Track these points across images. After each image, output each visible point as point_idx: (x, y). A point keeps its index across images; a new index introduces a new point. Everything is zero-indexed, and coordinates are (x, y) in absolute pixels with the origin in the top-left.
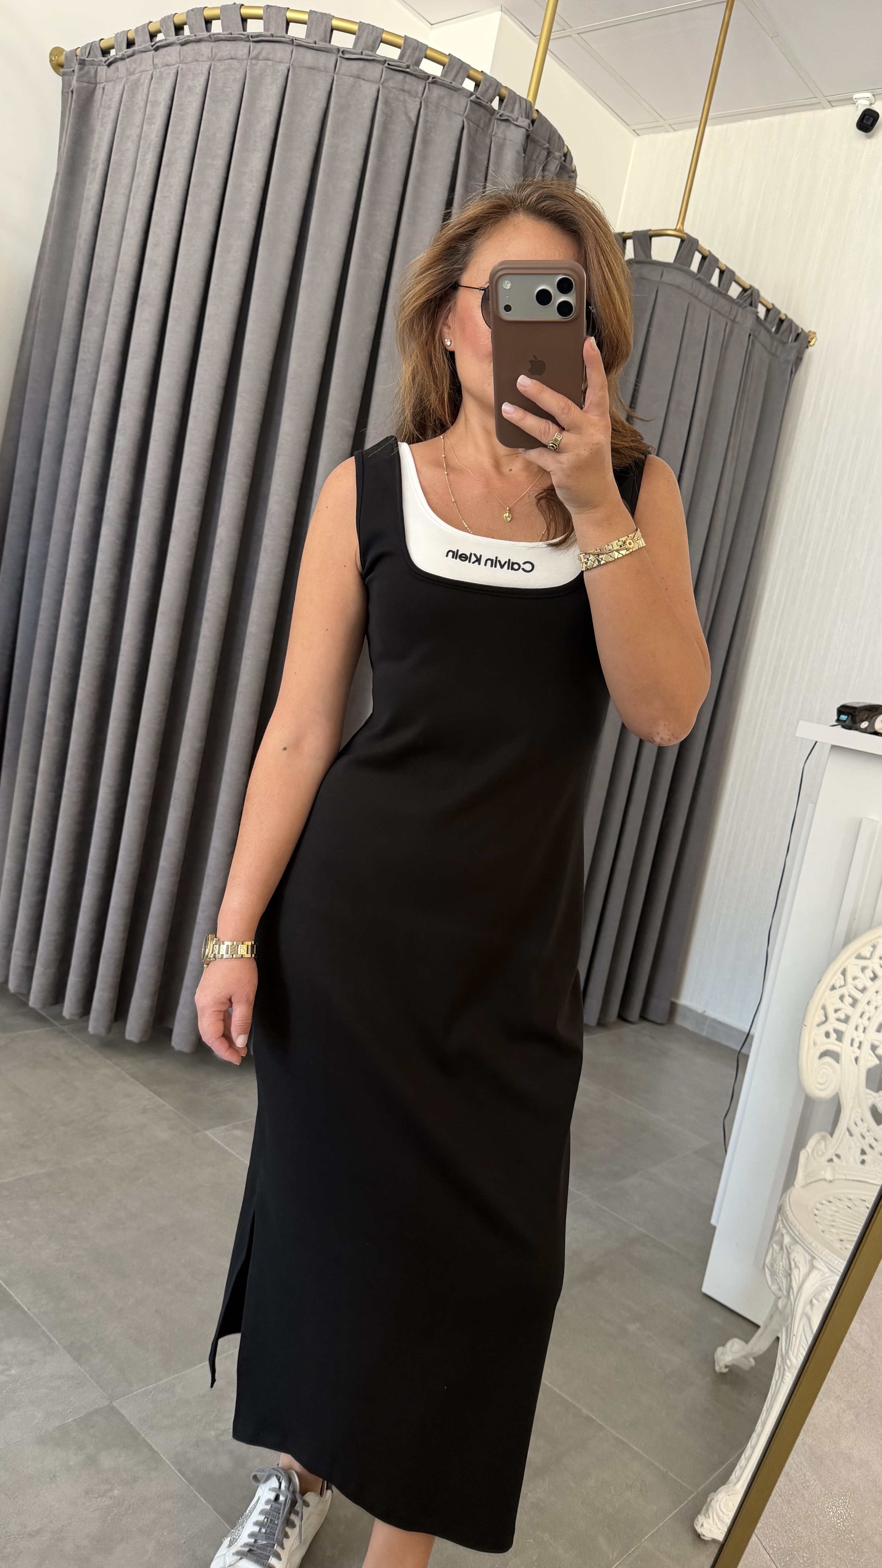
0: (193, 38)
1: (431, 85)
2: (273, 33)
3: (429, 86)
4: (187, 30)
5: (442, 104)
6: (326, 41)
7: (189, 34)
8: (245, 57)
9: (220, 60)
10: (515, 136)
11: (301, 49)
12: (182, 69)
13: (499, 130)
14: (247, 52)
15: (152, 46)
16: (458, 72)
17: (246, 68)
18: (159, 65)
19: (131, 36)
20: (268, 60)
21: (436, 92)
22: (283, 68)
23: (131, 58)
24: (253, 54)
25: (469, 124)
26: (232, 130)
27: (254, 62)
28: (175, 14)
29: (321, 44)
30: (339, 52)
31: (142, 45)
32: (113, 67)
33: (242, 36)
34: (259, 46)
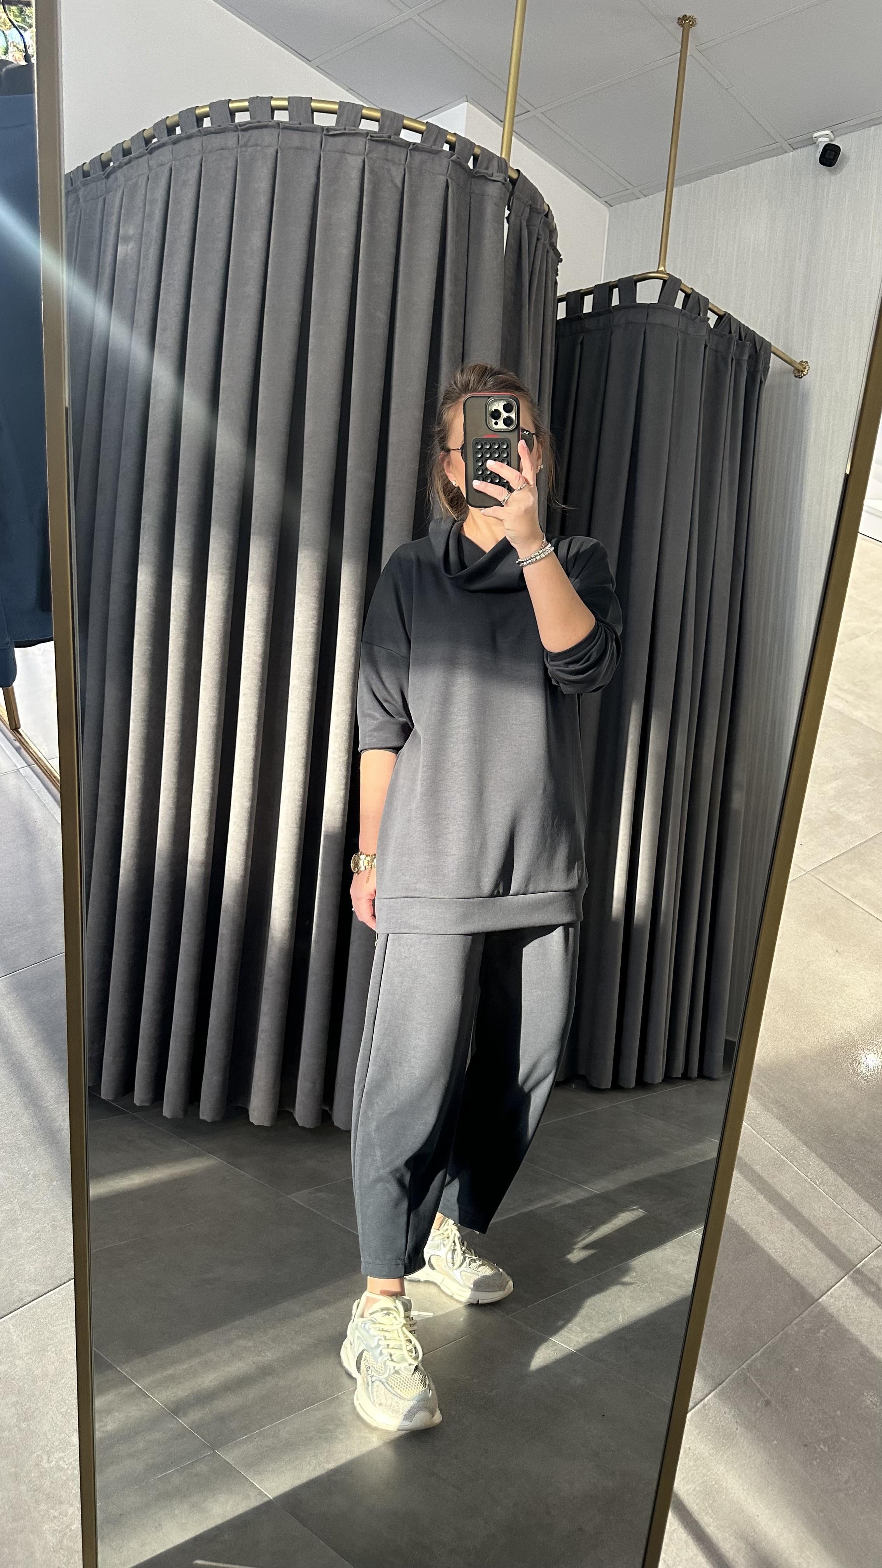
1: (412, 154)
2: (260, 120)
3: (410, 154)
4: (178, 130)
5: (424, 167)
6: (309, 122)
7: (180, 132)
8: (234, 146)
9: (211, 152)
10: (492, 191)
11: (287, 132)
12: (175, 165)
13: (476, 187)
14: (237, 141)
15: (147, 150)
16: (437, 137)
17: (237, 156)
18: (155, 167)
19: (125, 146)
20: (257, 145)
21: (418, 157)
22: (271, 151)
23: (125, 166)
24: (242, 142)
25: (451, 181)
26: (229, 213)
27: (243, 149)
28: (168, 117)
29: (305, 125)
30: (323, 131)
31: (139, 151)
32: (112, 177)
33: (232, 126)
34: (248, 134)
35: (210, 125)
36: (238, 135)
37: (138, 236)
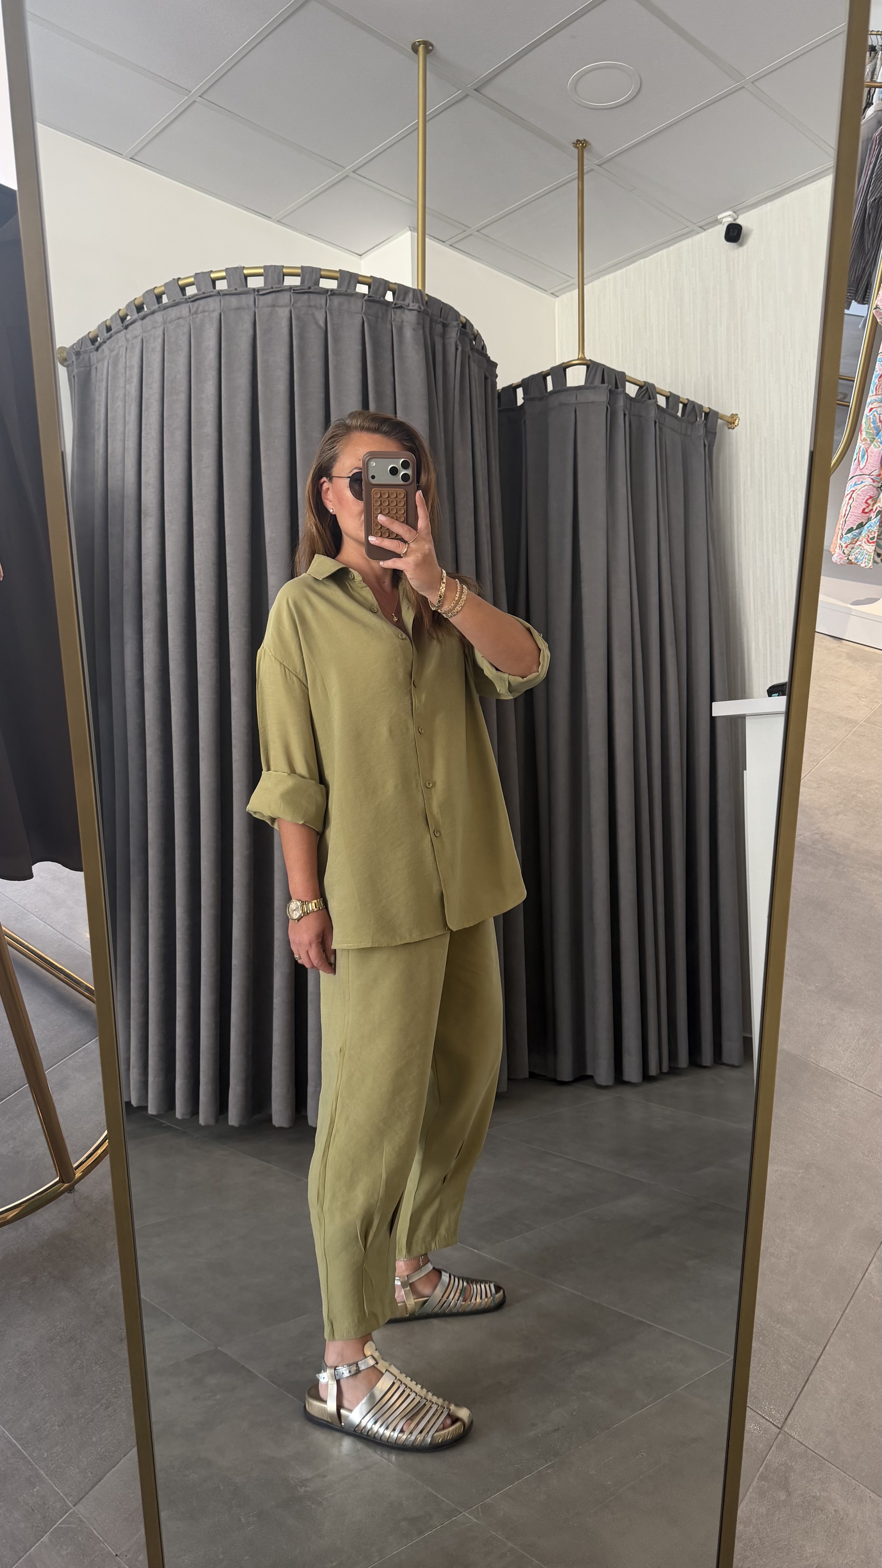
0: (148, 312)
1: (331, 297)
2: (205, 291)
3: (329, 298)
4: (145, 307)
5: (343, 307)
6: (244, 287)
7: (146, 309)
8: (188, 314)
9: (170, 322)
10: (409, 318)
11: (227, 297)
12: (145, 337)
13: (397, 316)
14: (189, 310)
15: (123, 326)
16: (351, 282)
17: (190, 322)
18: (130, 339)
19: (108, 323)
20: (205, 311)
21: (336, 300)
22: (216, 315)
23: (109, 340)
24: (191, 310)
25: (367, 318)
27: (194, 316)
28: (136, 299)
29: (240, 290)
30: (255, 292)
31: (117, 328)
32: (100, 350)
33: (183, 300)
34: (196, 303)
35: (167, 301)
36: (190, 306)
37: (122, 396)
